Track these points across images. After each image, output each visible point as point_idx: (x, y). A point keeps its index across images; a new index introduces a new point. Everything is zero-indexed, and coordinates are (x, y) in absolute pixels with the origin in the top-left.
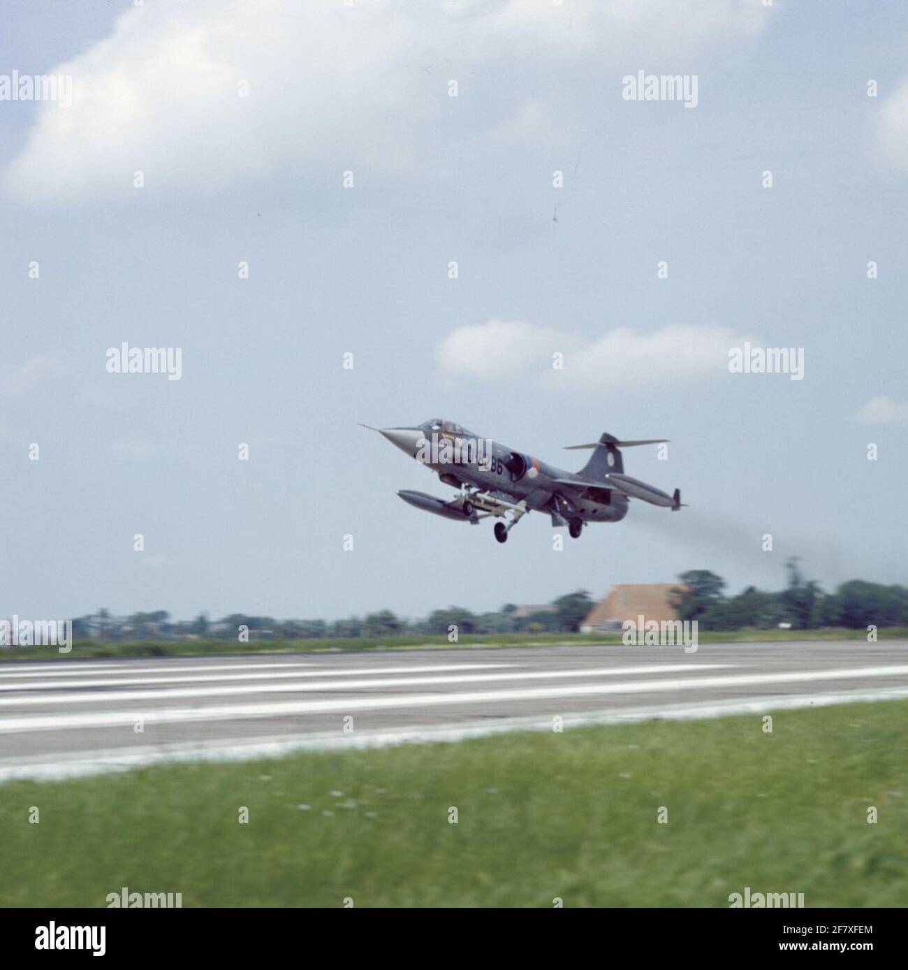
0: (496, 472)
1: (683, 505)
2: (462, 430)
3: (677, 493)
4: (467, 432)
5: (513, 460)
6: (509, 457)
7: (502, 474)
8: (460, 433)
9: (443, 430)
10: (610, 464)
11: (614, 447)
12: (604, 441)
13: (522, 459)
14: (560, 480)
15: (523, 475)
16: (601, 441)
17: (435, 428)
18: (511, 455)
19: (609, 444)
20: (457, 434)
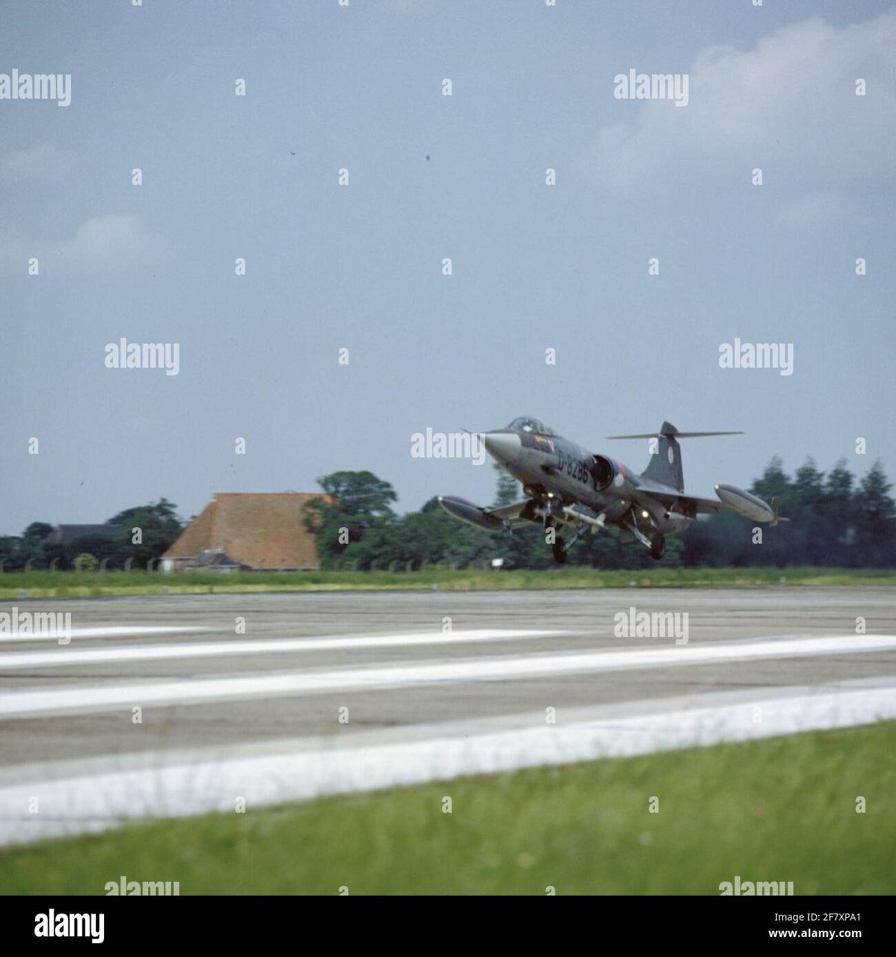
0: (583, 480)
4: (555, 432)
5: (598, 464)
6: (593, 461)
7: (587, 483)
8: (550, 434)
9: (535, 431)
10: (671, 460)
11: (674, 440)
12: (664, 432)
13: (608, 464)
14: (643, 488)
15: (610, 484)
16: (662, 433)
17: (527, 429)
18: (594, 459)
19: (669, 435)
20: (548, 436)
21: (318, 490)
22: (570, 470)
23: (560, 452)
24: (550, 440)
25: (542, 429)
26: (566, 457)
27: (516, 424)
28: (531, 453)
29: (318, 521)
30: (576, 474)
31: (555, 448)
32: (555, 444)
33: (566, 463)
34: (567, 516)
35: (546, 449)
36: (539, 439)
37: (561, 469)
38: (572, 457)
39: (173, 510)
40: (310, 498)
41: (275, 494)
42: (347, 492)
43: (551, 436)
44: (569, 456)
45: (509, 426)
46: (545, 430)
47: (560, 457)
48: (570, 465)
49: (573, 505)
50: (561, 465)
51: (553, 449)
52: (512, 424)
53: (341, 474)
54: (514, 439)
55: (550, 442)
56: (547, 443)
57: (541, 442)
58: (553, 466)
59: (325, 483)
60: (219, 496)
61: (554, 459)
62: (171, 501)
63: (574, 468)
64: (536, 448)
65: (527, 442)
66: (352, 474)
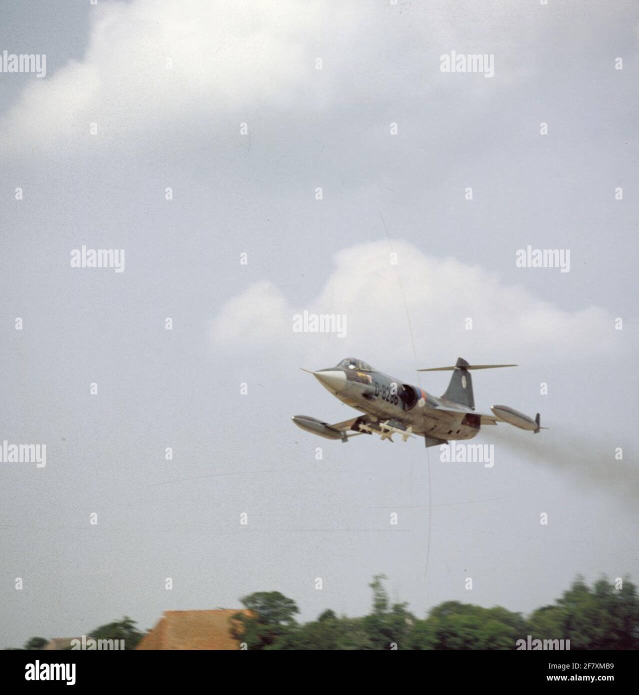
0: (394, 403)
1: (542, 428)
2: (369, 367)
3: (538, 416)
4: (373, 369)
5: (406, 391)
6: (402, 388)
7: (398, 405)
8: (369, 370)
9: (357, 369)
10: (464, 386)
11: (466, 371)
12: (459, 365)
13: (413, 390)
14: (441, 407)
15: (415, 405)
16: (457, 366)
17: (352, 367)
18: (403, 387)
19: (463, 367)
20: (367, 371)
21: (240, 607)
22: (384, 395)
23: (377, 383)
24: (369, 375)
25: (363, 367)
26: (381, 386)
27: (343, 364)
28: (354, 385)
29: (241, 630)
30: (389, 398)
31: (373, 380)
32: (372, 377)
33: (381, 391)
34: (383, 430)
35: (366, 382)
36: (360, 374)
37: (377, 395)
38: (386, 386)
39: (134, 625)
40: (234, 612)
41: (209, 611)
42: (262, 608)
43: (369, 372)
44: (384, 386)
45: (338, 366)
46: (365, 367)
47: (376, 386)
48: (384, 392)
49: (388, 421)
50: (377, 393)
51: (371, 381)
52: (340, 364)
53: (258, 594)
54: (342, 375)
55: (368, 376)
56: (367, 377)
57: (362, 376)
58: (371, 394)
59: (245, 601)
60: (168, 614)
61: (372, 388)
62: (132, 619)
63: (387, 395)
64: (358, 381)
65: (351, 377)
66: (266, 594)
